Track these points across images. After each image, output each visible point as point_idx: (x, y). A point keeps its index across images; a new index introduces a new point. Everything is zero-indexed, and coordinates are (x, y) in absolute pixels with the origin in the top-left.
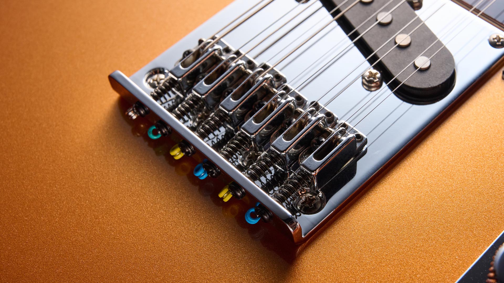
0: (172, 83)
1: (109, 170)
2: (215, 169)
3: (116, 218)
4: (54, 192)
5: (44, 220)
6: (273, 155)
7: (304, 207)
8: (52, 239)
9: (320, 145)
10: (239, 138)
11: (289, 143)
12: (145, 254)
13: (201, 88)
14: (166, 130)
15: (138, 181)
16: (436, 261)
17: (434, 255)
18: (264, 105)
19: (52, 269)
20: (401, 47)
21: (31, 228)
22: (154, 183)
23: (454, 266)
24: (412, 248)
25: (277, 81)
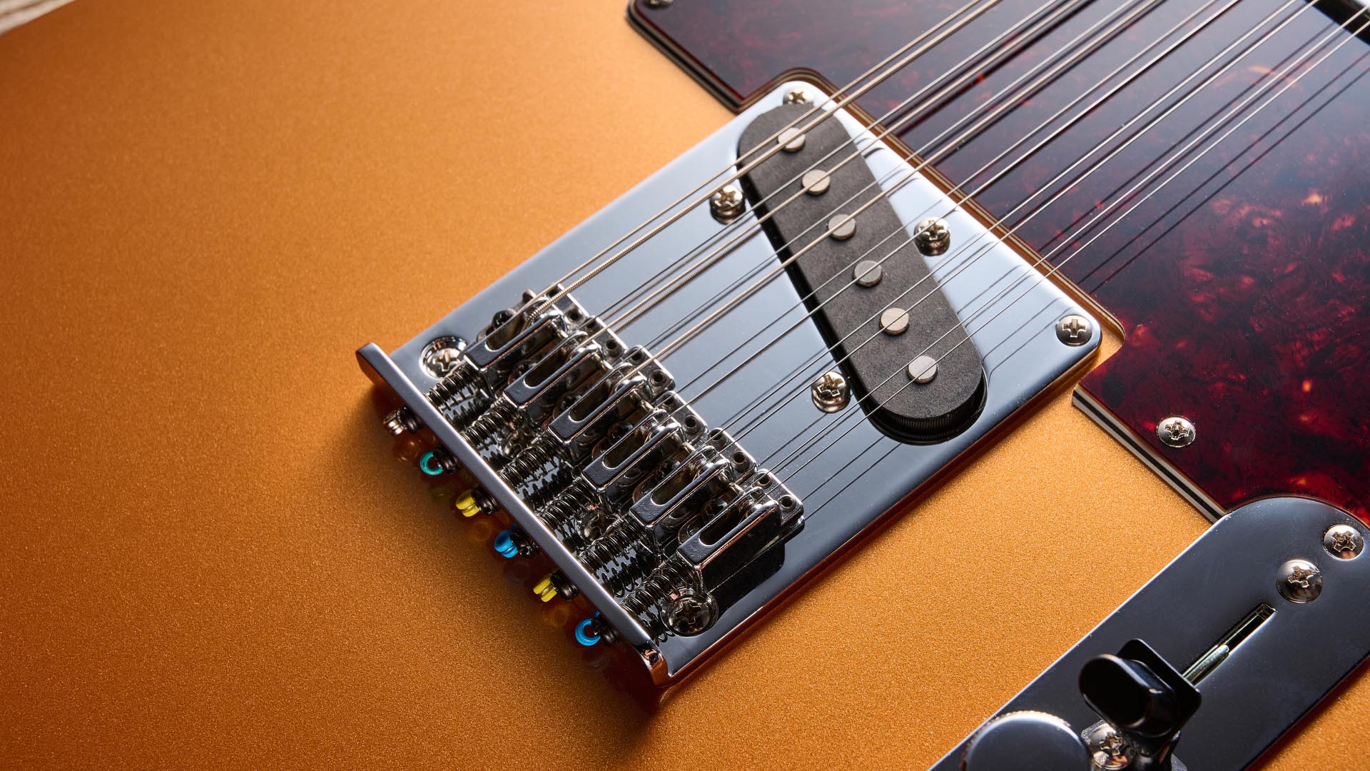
0: (468, 375)
1: (347, 524)
2: (531, 545)
3: (354, 615)
4: (247, 559)
5: (228, 609)
6: (632, 528)
7: (679, 622)
8: (240, 645)
9: (716, 513)
10: (577, 489)
11: (662, 508)
12: (400, 684)
13: (519, 391)
14: (451, 463)
15: (398, 551)
16: (895, 736)
17: (893, 726)
18: (627, 430)
19: (238, 698)
20: (889, 335)
21: (205, 622)
22: (425, 556)
23: (923, 747)
24: (858, 710)
25: (656, 385)
